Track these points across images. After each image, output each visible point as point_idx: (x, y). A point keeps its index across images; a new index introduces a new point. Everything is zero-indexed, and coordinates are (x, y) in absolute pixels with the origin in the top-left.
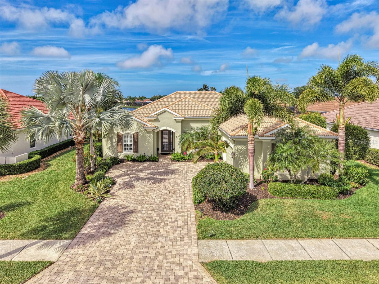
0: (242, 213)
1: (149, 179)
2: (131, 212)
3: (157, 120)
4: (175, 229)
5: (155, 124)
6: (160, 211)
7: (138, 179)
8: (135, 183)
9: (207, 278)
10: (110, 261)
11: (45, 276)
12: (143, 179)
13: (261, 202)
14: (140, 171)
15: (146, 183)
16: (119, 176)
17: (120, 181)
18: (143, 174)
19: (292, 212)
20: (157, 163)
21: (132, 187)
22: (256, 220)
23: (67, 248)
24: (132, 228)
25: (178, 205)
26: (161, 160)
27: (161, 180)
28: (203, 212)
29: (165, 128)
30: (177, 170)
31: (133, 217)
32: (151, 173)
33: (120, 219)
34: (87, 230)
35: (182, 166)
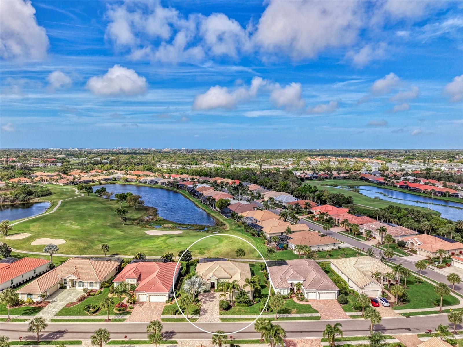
0: (228, 310)
1: (209, 300)
2: (207, 310)
3: (210, 279)
4: (215, 313)
5: (209, 280)
6: (213, 310)
7: (206, 300)
8: (206, 302)
9: (220, 320)
10: (206, 318)
11: (199, 320)
12: (208, 300)
13: (233, 307)
14: (206, 297)
15: (209, 302)
16: (201, 299)
17: (202, 301)
18: (207, 298)
19: (237, 310)
20: (210, 293)
21: (206, 303)
22: (230, 312)
23: (199, 316)
24: (208, 313)
25: (216, 308)
26: (211, 291)
27: (212, 301)
28: (221, 310)
29: (212, 281)
30: (216, 296)
31: (208, 311)
32: (209, 298)
33: (205, 312)
34: (201, 313)
35: (217, 294)
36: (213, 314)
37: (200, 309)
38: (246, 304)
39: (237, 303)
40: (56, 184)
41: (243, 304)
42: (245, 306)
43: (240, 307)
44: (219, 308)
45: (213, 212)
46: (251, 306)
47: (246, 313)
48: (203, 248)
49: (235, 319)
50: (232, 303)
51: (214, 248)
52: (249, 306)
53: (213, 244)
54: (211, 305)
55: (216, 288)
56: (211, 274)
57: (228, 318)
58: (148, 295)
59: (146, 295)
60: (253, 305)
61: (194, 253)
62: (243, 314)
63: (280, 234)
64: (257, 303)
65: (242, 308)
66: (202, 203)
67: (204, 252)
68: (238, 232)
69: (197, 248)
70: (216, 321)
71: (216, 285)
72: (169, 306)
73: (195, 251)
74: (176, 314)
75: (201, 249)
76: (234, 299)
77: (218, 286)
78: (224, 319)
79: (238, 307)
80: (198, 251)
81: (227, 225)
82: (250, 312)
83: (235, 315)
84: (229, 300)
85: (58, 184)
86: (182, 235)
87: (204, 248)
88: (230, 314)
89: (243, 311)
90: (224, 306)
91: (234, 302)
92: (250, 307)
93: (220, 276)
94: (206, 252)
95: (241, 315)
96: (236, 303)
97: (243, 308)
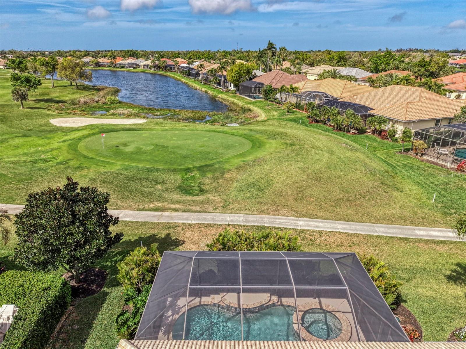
45: (222, 93)
48: (197, 164)
51: (239, 169)
53: (231, 153)
61: (160, 187)
63: (432, 124)
66: (201, 82)
67: (200, 185)
68: (291, 123)
69: (175, 167)
73: (166, 176)
75: (188, 170)
80: (177, 178)
81: (257, 110)
86: (141, 127)
87: (200, 169)
94: (207, 181)
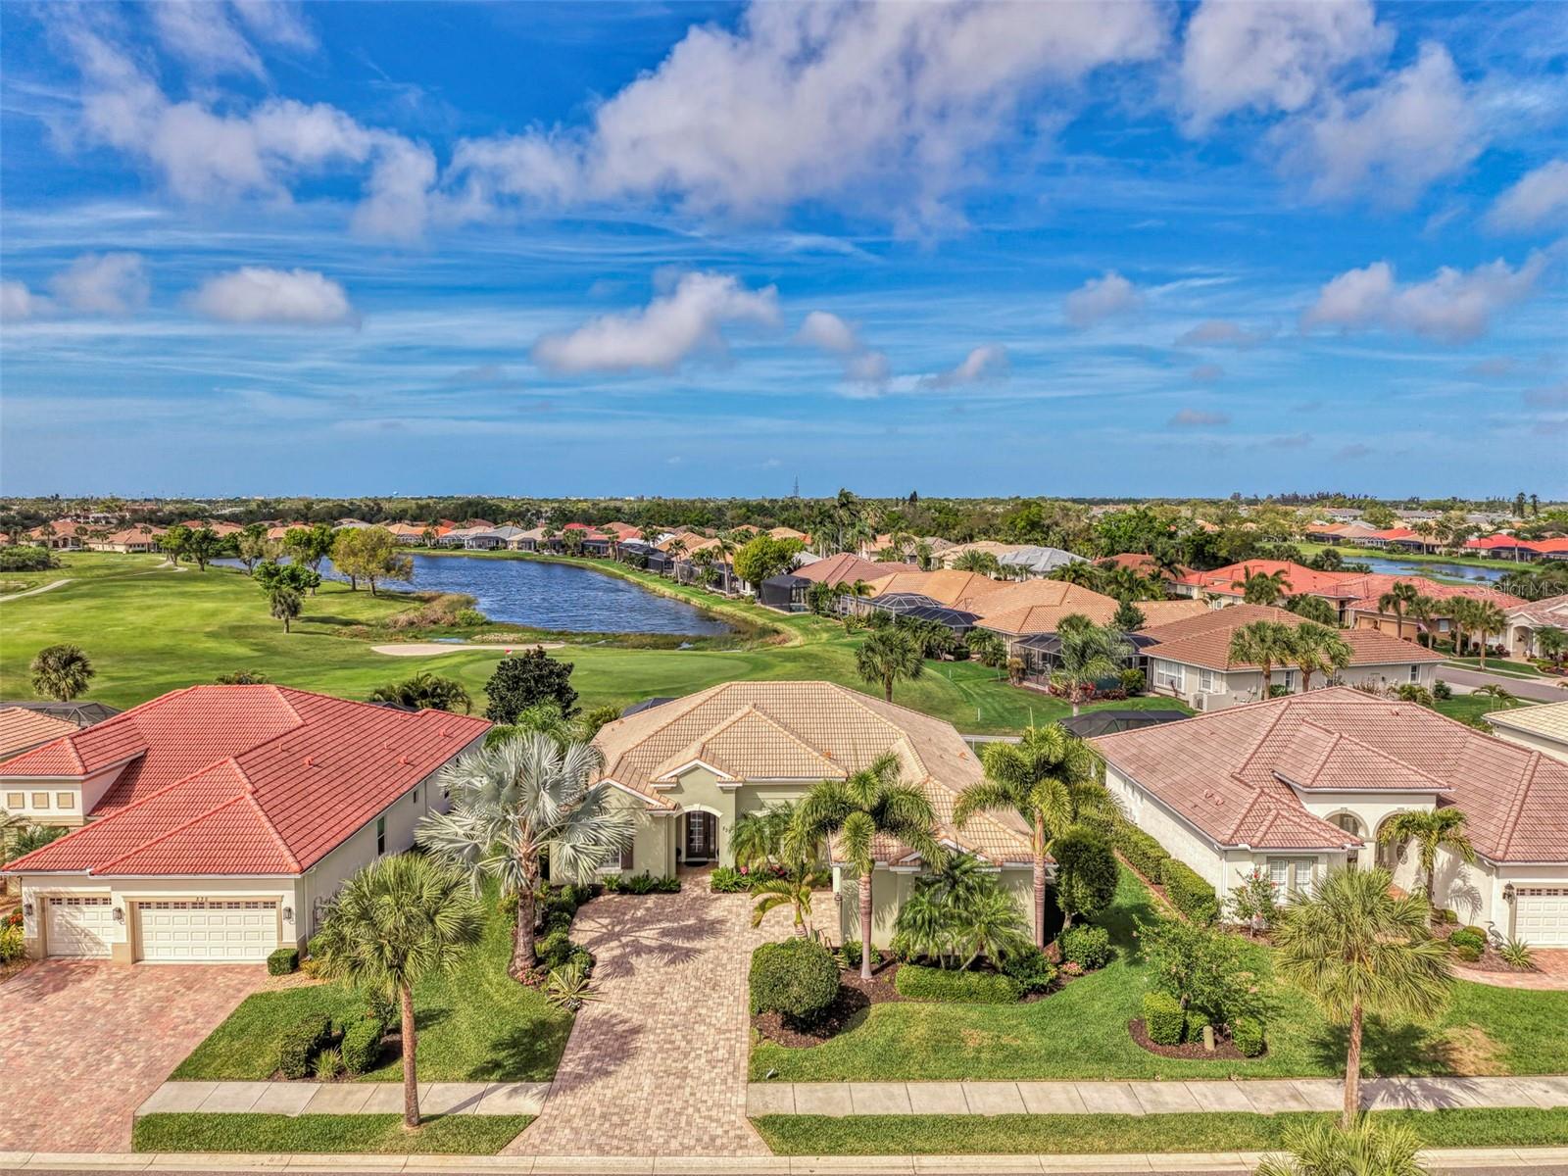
0: (832, 1034)
1: (663, 949)
2: (636, 1031)
3: (678, 789)
4: (712, 1063)
5: (674, 799)
6: (687, 1028)
7: (639, 949)
8: (633, 960)
9: (754, 1137)
10: (616, 1115)
11: (532, 1134)
12: (650, 950)
13: (875, 1009)
14: (642, 923)
15: (658, 961)
16: (598, 942)
17: (603, 954)
18: (649, 936)
19: (922, 1030)
20: (678, 897)
21: (629, 971)
22: (852, 1047)
23: (548, 1095)
24: (641, 1063)
25: (720, 1017)
26: (686, 886)
27: (688, 954)
28: (763, 1033)
29: (696, 808)
30: (722, 922)
31: (640, 1041)
32: (665, 933)
33: (619, 1044)
34: (569, 1065)
35: (735, 908)
36: (684, 1074)
37: (568, 1024)
38: (1003, 982)
39: (915, 970)
40: (100, 549)
41: (974, 978)
42: (995, 996)
43: (945, 1008)
44: (743, 1012)
45: (724, 602)
46: (1047, 1000)
47: (1010, 1063)
49: (915, 1123)
50: (865, 974)
52: (1024, 996)
54: (674, 992)
55: (726, 859)
56: (688, 756)
57: (839, 1114)
58: (119, 899)
59: (106, 901)
60: (1055, 985)
62: (991, 1077)
64: (1090, 976)
65: (959, 1011)
66: (677, 582)
70: (711, 1145)
71: (724, 839)
72: (292, 995)
74: (310, 1075)
76: (884, 937)
77: (738, 845)
78: (797, 1121)
79: (930, 1007)
81: (788, 631)
82: (1051, 1055)
83: (907, 1078)
84: (837, 943)
85: (108, 548)
88: (852, 1075)
89: (975, 1038)
90: (795, 990)
91: (884, 963)
92: (1035, 1005)
93: (755, 773)
95: (969, 1086)
96: (905, 973)
97: (973, 1012)
